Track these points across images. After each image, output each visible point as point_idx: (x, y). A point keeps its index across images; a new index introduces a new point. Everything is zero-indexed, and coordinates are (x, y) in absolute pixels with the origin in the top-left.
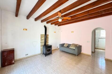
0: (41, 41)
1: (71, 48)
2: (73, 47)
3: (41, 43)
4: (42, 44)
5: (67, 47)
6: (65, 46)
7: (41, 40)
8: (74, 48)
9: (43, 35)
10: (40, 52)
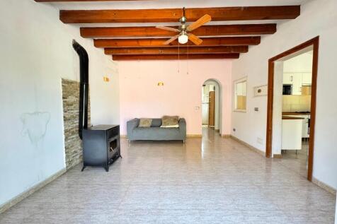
0: (65, 111)
1: (167, 127)
2: (173, 124)
3: (65, 119)
4: (69, 123)
5: (151, 127)
6: (144, 126)
7: (67, 105)
8: (177, 126)
9: (72, 83)
10: (65, 166)
